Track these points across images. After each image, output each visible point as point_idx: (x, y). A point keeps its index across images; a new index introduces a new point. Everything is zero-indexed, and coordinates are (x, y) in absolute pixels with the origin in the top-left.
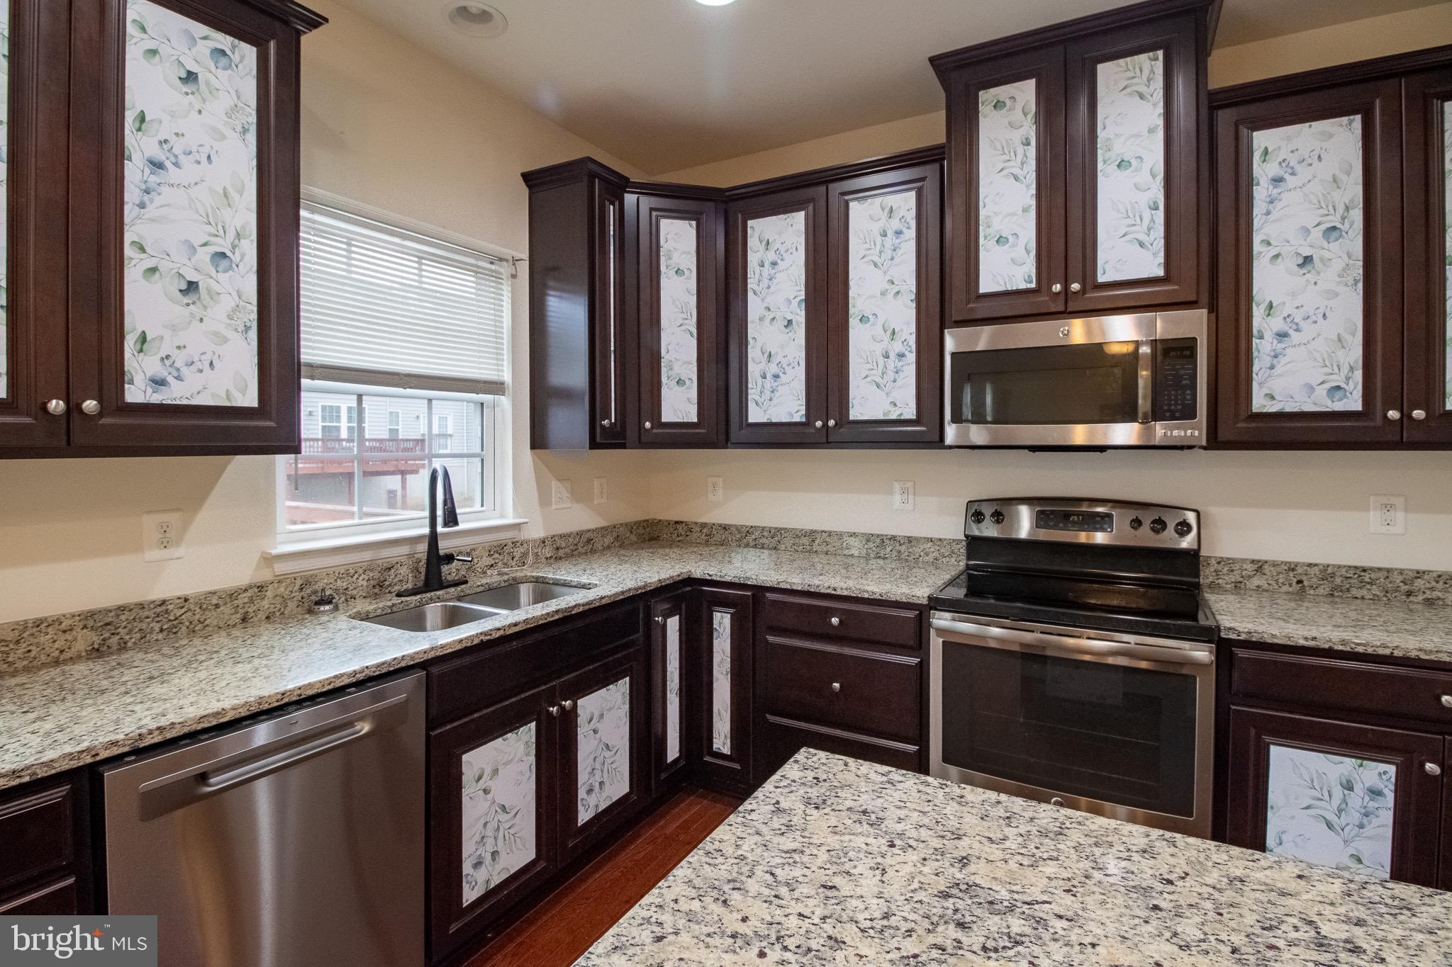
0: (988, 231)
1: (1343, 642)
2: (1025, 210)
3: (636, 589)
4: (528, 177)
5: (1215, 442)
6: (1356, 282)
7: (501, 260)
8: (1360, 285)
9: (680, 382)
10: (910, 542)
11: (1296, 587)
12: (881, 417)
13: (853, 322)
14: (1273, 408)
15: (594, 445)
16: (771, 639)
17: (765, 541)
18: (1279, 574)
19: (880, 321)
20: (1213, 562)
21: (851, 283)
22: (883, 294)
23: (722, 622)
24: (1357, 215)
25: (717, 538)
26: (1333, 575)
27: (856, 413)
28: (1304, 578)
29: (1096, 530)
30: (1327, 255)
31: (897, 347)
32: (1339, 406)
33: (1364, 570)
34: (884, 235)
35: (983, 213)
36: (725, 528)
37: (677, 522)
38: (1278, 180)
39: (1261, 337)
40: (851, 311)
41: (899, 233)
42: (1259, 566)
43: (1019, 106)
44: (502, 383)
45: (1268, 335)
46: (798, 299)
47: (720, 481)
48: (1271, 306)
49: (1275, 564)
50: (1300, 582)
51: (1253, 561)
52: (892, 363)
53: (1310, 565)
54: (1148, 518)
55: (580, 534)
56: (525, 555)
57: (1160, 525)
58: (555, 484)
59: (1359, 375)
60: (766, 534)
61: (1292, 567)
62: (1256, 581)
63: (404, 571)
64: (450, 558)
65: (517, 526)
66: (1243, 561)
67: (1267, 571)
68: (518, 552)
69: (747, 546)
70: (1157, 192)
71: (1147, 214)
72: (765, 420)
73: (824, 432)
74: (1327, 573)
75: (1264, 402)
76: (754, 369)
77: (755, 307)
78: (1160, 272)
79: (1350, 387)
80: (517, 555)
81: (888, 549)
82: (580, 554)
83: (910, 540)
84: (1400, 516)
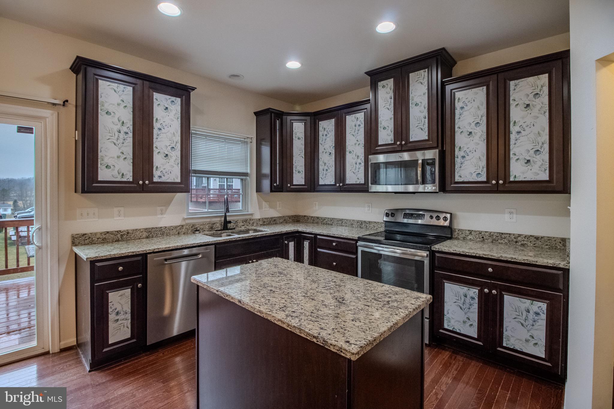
0: (381, 125)
1: (463, 252)
2: (391, 119)
3: (278, 232)
4: (256, 113)
6: (484, 140)
7: (248, 138)
8: (485, 141)
9: (299, 172)
10: (370, 223)
11: (482, 239)
12: (355, 183)
13: (347, 153)
14: (461, 180)
15: (272, 191)
16: (319, 250)
17: (329, 222)
18: (476, 235)
19: (354, 153)
20: (457, 230)
21: (347, 141)
22: (355, 144)
23: (306, 244)
24: (485, 118)
25: (316, 221)
26: (493, 235)
27: (348, 182)
28: (484, 236)
29: (420, 219)
30: (476, 131)
31: (359, 161)
32: (479, 179)
33: (502, 234)
34: (355, 126)
35: (379, 120)
36: (318, 218)
37: (304, 216)
38: (462, 108)
39: (458, 158)
40: (347, 150)
41: (359, 125)
42: (471, 232)
43: (389, 86)
44: (248, 173)
45: (460, 157)
46: (332, 146)
47: (317, 203)
48: (460, 148)
49: (475, 231)
50: (483, 237)
51: (469, 230)
52: (358, 166)
53: (486, 232)
54: (435, 215)
55: (272, 218)
56: (253, 223)
57: (438, 218)
58: (264, 203)
59: (485, 169)
60: (329, 220)
61: (480, 233)
62: (470, 237)
63: (218, 225)
64: (230, 222)
65: (252, 214)
66: (466, 230)
67: (473, 234)
68: (251, 222)
69: (324, 224)
70: (426, 113)
71: (423, 120)
72: (324, 184)
73: (339, 187)
74: (491, 235)
75: (460, 178)
76: (321, 168)
77: (321, 148)
78: (427, 138)
79: (482, 173)
80: (251, 223)
81: (363, 225)
82: (272, 224)
83: (370, 222)
84: (515, 216)
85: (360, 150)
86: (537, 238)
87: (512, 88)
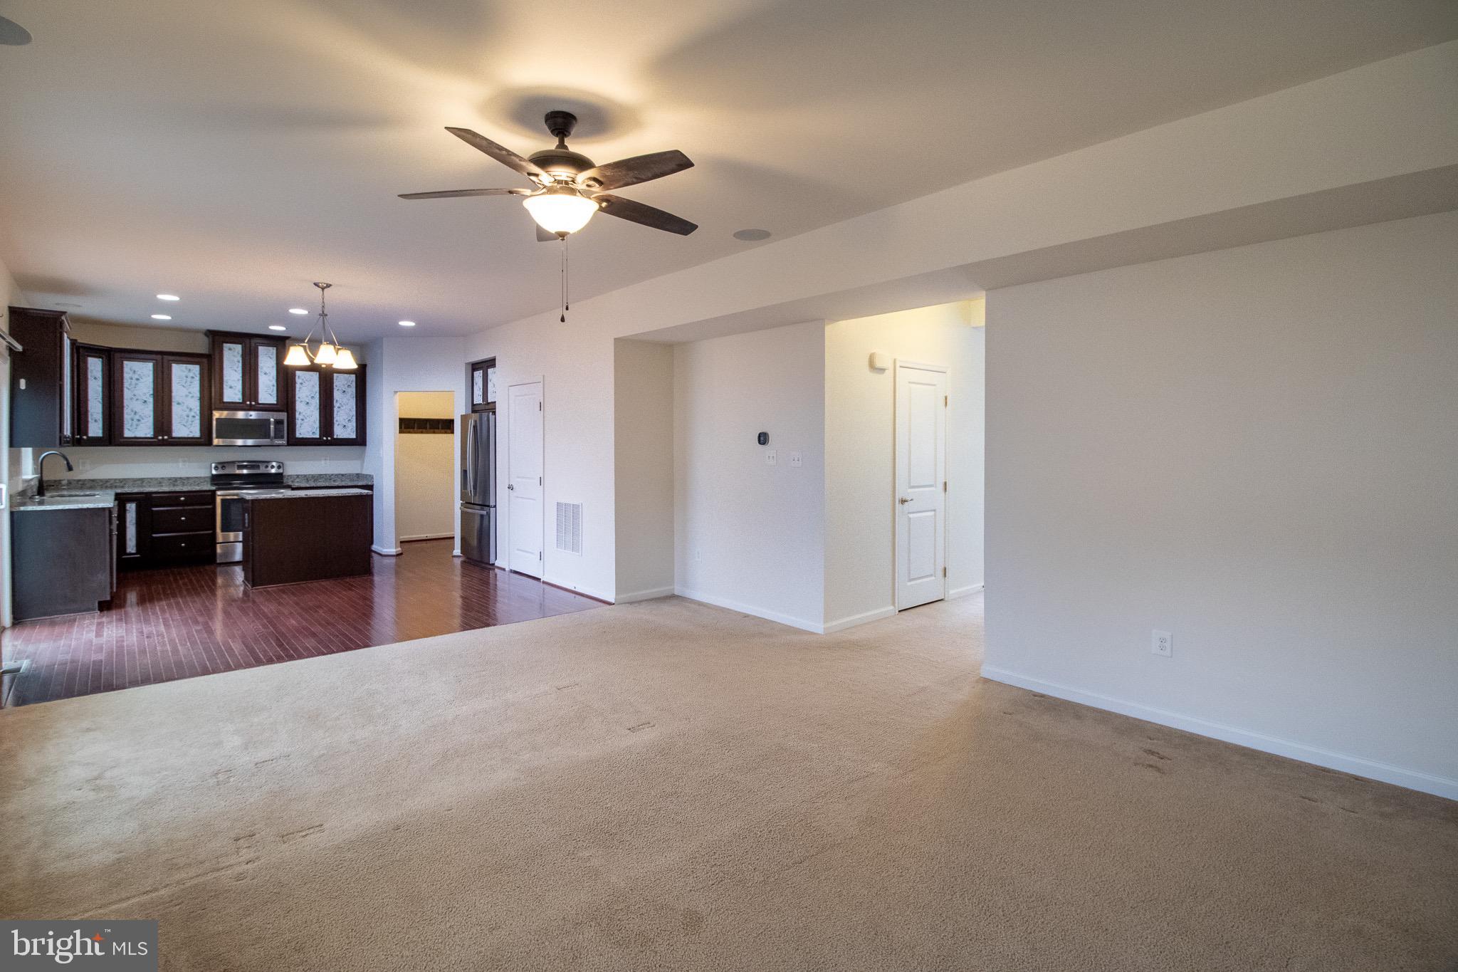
0: (226, 383)
2: (239, 380)
5: (289, 444)
6: (317, 409)
9: (96, 421)
12: (186, 436)
13: (174, 404)
14: (301, 436)
16: (155, 509)
18: (303, 478)
19: (185, 404)
20: (287, 475)
21: (173, 391)
22: (187, 396)
23: (131, 506)
24: (317, 396)
27: (174, 435)
30: (312, 403)
31: (193, 414)
32: (314, 437)
34: (186, 377)
35: (224, 378)
38: (301, 384)
40: (173, 400)
41: (193, 378)
42: (298, 476)
43: (237, 351)
45: (299, 419)
46: (149, 393)
48: (299, 413)
49: (302, 475)
50: (308, 480)
51: (294, 478)
52: (190, 418)
53: (310, 475)
57: (273, 467)
59: (318, 429)
60: (117, 481)
61: (305, 476)
66: (292, 476)
67: (297, 480)
69: (107, 487)
70: (274, 382)
71: (272, 387)
72: (132, 436)
73: (165, 440)
74: (313, 477)
75: (299, 435)
76: (127, 417)
77: (127, 394)
78: (275, 402)
79: (317, 432)
81: (178, 482)
83: (188, 478)
84: (328, 461)
85: (195, 405)
86: (343, 475)
87: (335, 378)
